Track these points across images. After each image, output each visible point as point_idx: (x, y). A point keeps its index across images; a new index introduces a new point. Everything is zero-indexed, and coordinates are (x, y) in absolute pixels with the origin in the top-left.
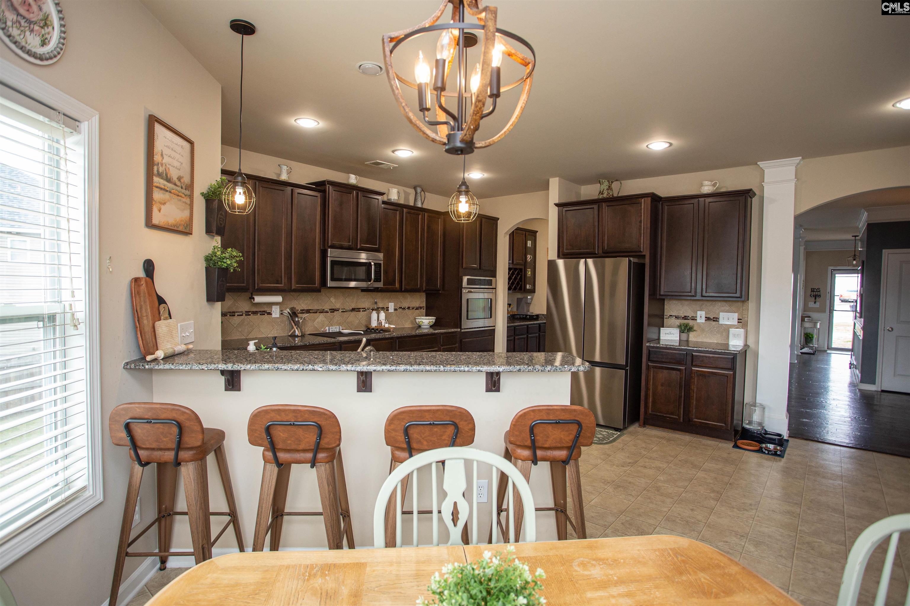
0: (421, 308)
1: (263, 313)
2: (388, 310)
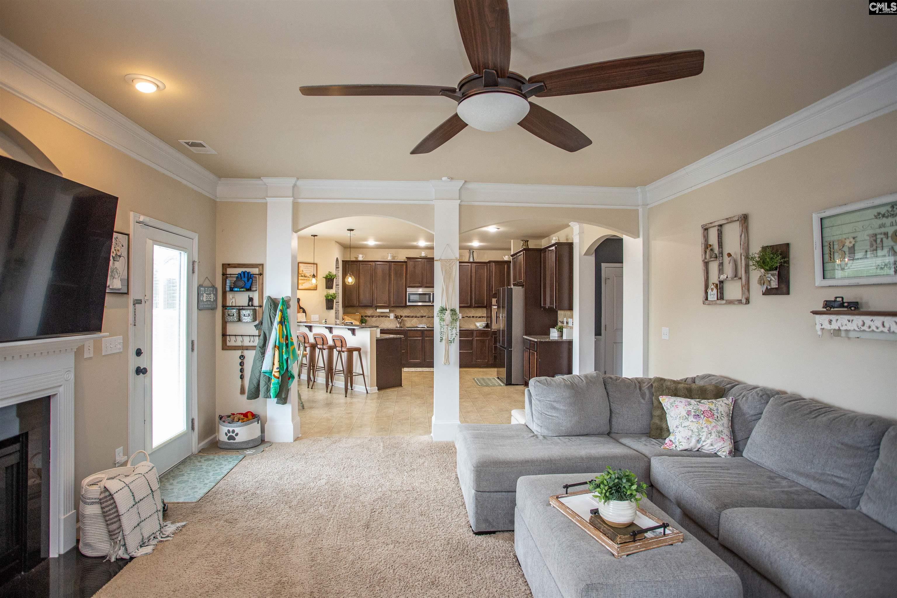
0: (483, 317)
1: (386, 317)
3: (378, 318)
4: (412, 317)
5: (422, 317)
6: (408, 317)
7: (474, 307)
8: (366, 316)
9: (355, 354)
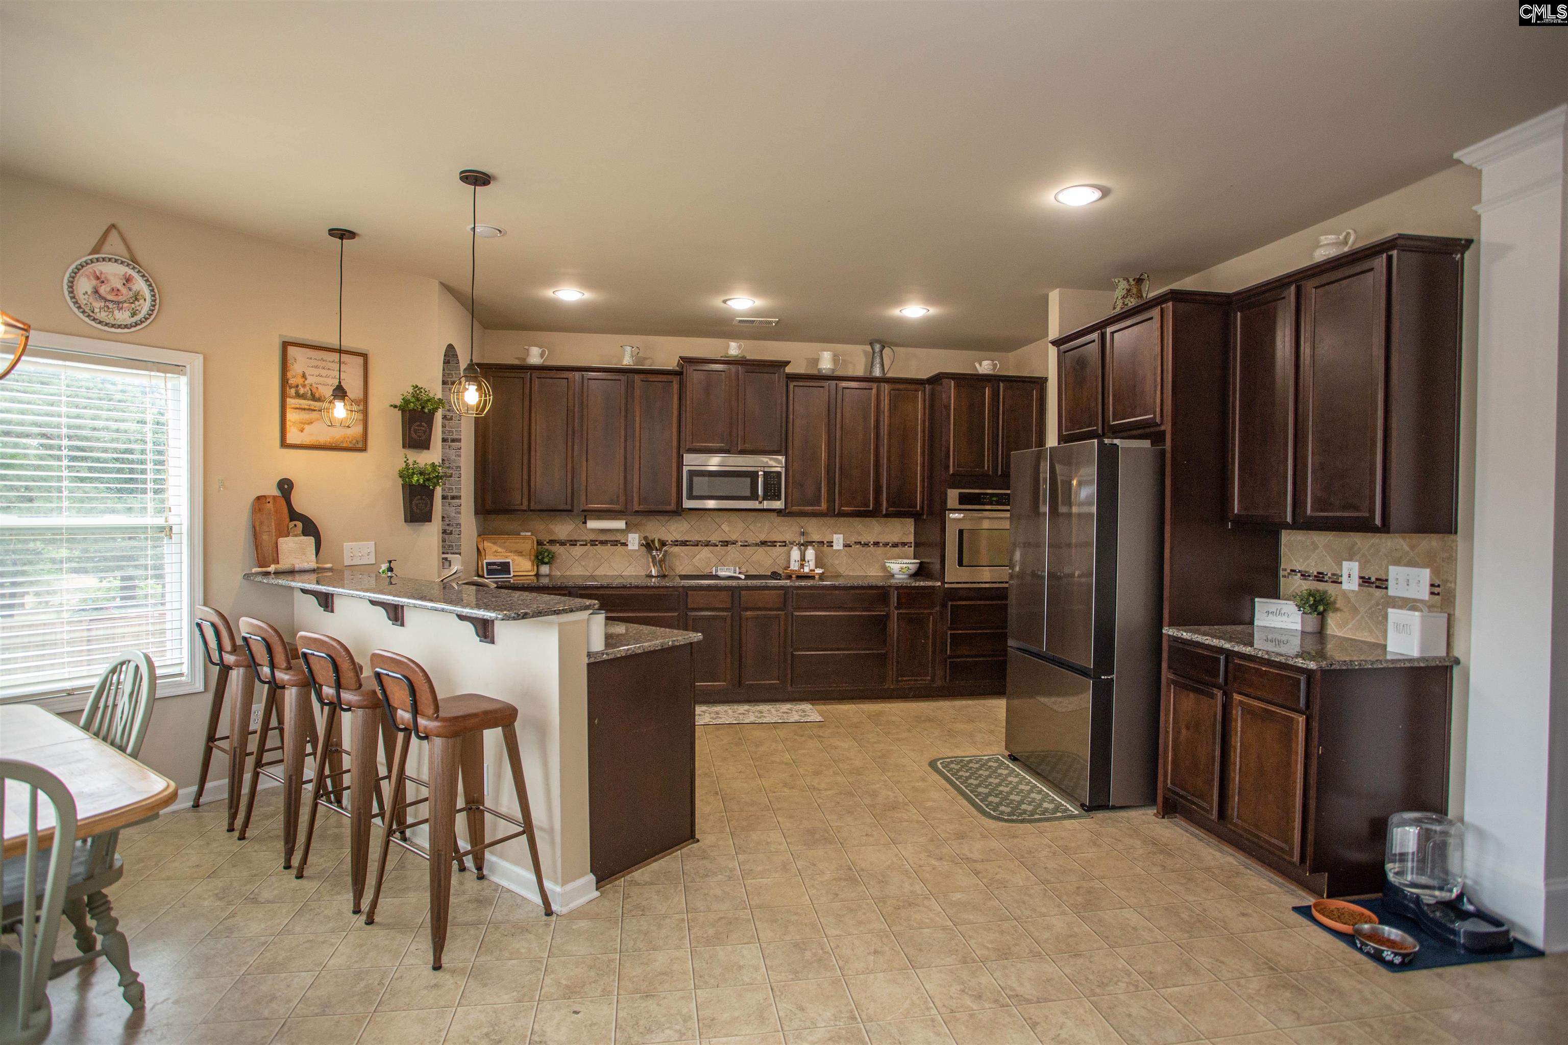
0: (904, 544)
1: (615, 543)
2: (832, 546)
3: (591, 547)
4: (697, 545)
5: (726, 543)
6: (684, 543)
8: (552, 542)
9: (492, 738)
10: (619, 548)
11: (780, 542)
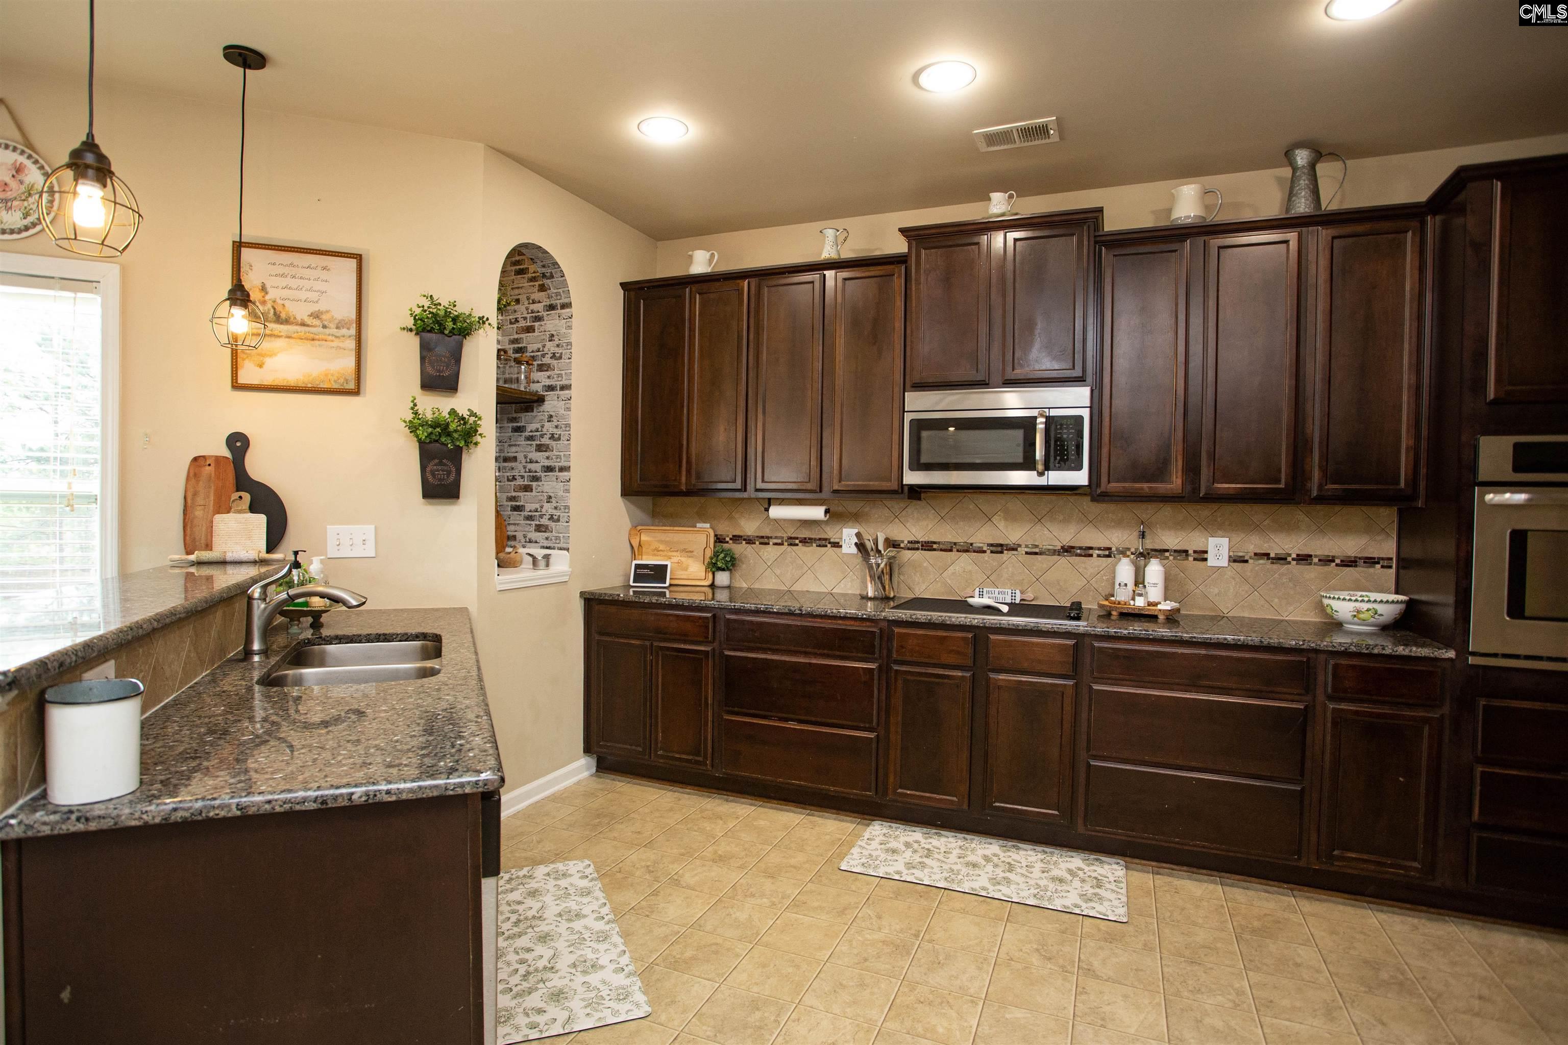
1: (823, 543)
2: (1206, 560)
3: (790, 548)
4: (951, 550)
5: (999, 548)
6: (928, 546)
7: (1321, 500)
8: (736, 538)
10: (829, 550)
11: (1099, 549)
